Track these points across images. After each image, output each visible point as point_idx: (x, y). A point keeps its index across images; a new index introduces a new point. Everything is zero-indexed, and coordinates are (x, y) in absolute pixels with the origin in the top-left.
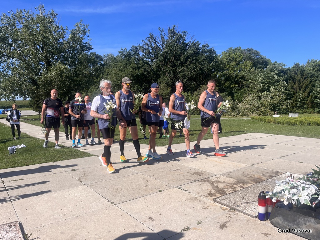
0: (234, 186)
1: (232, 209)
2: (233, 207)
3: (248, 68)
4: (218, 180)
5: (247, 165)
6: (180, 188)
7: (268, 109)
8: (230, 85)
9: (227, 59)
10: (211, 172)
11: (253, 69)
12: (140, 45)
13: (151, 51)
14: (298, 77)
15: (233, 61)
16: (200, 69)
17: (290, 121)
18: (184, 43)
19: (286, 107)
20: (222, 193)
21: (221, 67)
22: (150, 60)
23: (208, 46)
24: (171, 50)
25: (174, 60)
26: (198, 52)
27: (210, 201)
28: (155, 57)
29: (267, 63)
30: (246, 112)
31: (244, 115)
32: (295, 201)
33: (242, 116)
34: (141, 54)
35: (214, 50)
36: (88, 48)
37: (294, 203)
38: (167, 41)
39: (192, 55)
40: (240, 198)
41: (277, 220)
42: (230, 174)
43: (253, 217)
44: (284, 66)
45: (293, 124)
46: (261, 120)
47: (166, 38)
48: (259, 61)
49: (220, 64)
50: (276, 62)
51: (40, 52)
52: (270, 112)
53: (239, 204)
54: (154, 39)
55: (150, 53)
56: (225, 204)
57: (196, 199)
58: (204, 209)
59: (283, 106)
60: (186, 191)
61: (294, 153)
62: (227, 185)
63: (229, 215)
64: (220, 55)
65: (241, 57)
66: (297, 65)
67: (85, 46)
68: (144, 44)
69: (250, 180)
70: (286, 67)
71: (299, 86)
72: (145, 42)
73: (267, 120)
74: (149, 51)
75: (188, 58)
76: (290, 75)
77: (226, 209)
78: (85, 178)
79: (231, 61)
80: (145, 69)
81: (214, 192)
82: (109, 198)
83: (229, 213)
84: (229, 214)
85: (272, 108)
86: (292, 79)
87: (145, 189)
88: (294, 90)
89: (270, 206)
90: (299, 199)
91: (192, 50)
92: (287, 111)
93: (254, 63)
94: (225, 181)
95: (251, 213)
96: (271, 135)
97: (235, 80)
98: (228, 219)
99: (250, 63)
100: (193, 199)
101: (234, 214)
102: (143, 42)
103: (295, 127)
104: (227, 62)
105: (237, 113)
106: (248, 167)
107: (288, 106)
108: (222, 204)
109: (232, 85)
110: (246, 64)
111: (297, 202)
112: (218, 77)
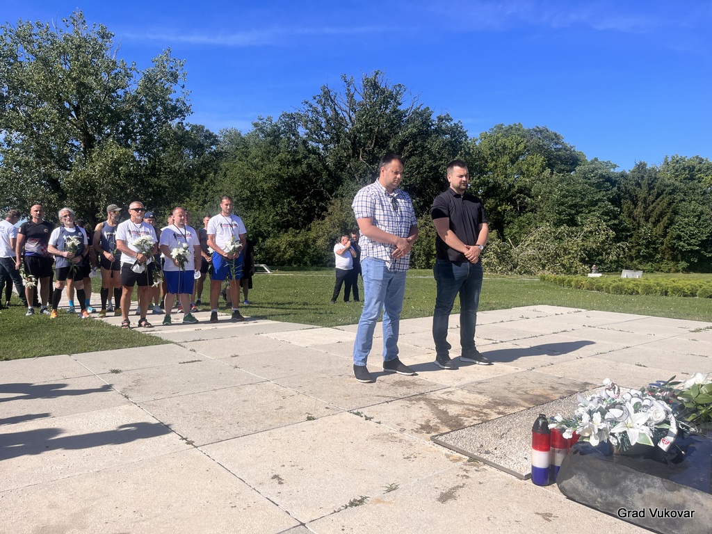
0: (485, 411)
1: (473, 459)
2: (476, 454)
3: (535, 170)
4: (450, 397)
5: (519, 368)
6: (358, 414)
7: (577, 260)
8: (497, 206)
9: (492, 148)
10: (435, 381)
11: (548, 170)
12: (300, 113)
13: (323, 125)
14: (642, 193)
15: (504, 152)
16: (431, 168)
17: (623, 286)
18: (398, 111)
19: (615, 258)
20: (455, 426)
21: (477, 166)
22: (321, 146)
23: (449, 119)
24: (367, 125)
25: (375, 147)
26: (427, 132)
27: (423, 442)
28: (332, 138)
29: (578, 160)
30: (529, 266)
31: (524, 273)
32: (616, 438)
33: (520, 273)
34: (302, 131)
35: (461, 127)
36: (181, 112)
37: (614, 442)
38: (359, 104)
39: (413, 137)
40: (495, 435)
41: (574, 482)
42: (479, 386)
43: (520, 477)
44: (614, 168)
45: (629, 291)
46: (562, 281)
47: (358, 98)
48: (559, 155)
49: (475, 159)
50: (596, 159)
51: (70, 118)
52: (581, 266)
53: (490, 449)
54: (332, 100)
55: (322, 129)
56: (458, 448)
57: (391, 438)
58: (408, 458)
59: (609, 254)
60: (370, 419)
61: (627, 347)
62: (469, 410)
63: (465, 473)
64: (477, 140)
65: (522, 146)
66: (641, 167)
67: (174, 108)
68: (309, 109)
69: (522, 399)
70: (618, 170)
71: (644, 212)
72: (311, 106)
73: (573, 283)
74: (320, 126)
75: (405, 143)
76: (626, 188)
77: (460, 459)
78: (137, 388)
79: (500, 153)
80: (309, 166)
81: (437, 423)
82: (184, 432)
83: (465, 467)
84: (465, 470)
85: (587, 259)
86: (630, 196)
87: (275, 414)
88: (635, 220)
89: (559, 452)
90: (625, 432)
91: (414, 127)
92: (617, 267)
93: (551, 159)
94: (465, 400)
95: (516, 468)
96: (579, 310)
97: (507, 194)
98: (460, 481)
99: (542, 159)
100: (385, 437)
101: (476, 470)
102: (307, 105)
103: (633, 298)
104: (490, 154)
105: (509, 267)
106: (522, 372)
107: (620, 255)
108: (450, 448)
109: (501, 205)
110: (531, 162)
111: (622, 440)
112: (470, 188)
